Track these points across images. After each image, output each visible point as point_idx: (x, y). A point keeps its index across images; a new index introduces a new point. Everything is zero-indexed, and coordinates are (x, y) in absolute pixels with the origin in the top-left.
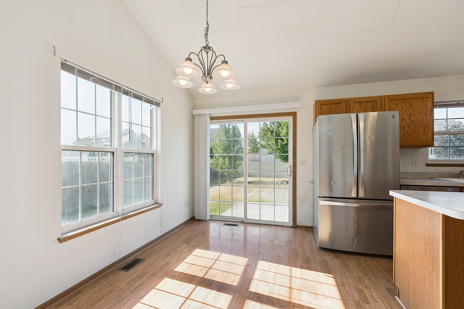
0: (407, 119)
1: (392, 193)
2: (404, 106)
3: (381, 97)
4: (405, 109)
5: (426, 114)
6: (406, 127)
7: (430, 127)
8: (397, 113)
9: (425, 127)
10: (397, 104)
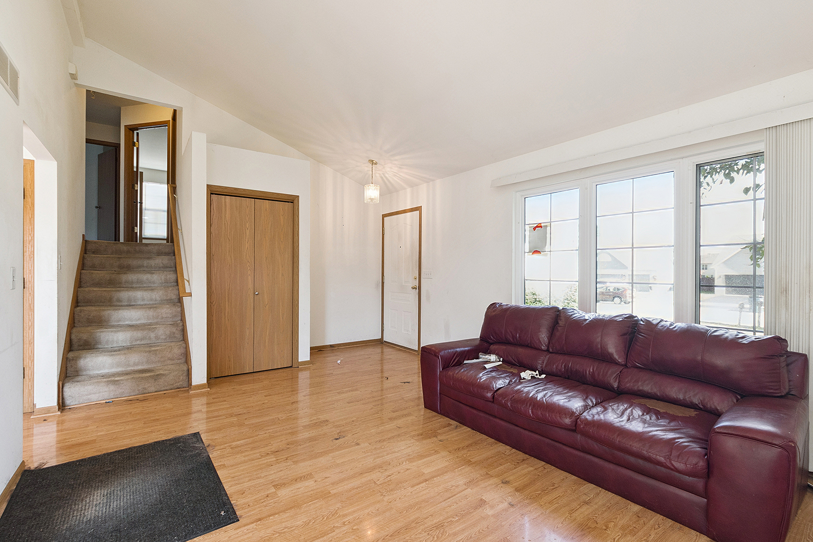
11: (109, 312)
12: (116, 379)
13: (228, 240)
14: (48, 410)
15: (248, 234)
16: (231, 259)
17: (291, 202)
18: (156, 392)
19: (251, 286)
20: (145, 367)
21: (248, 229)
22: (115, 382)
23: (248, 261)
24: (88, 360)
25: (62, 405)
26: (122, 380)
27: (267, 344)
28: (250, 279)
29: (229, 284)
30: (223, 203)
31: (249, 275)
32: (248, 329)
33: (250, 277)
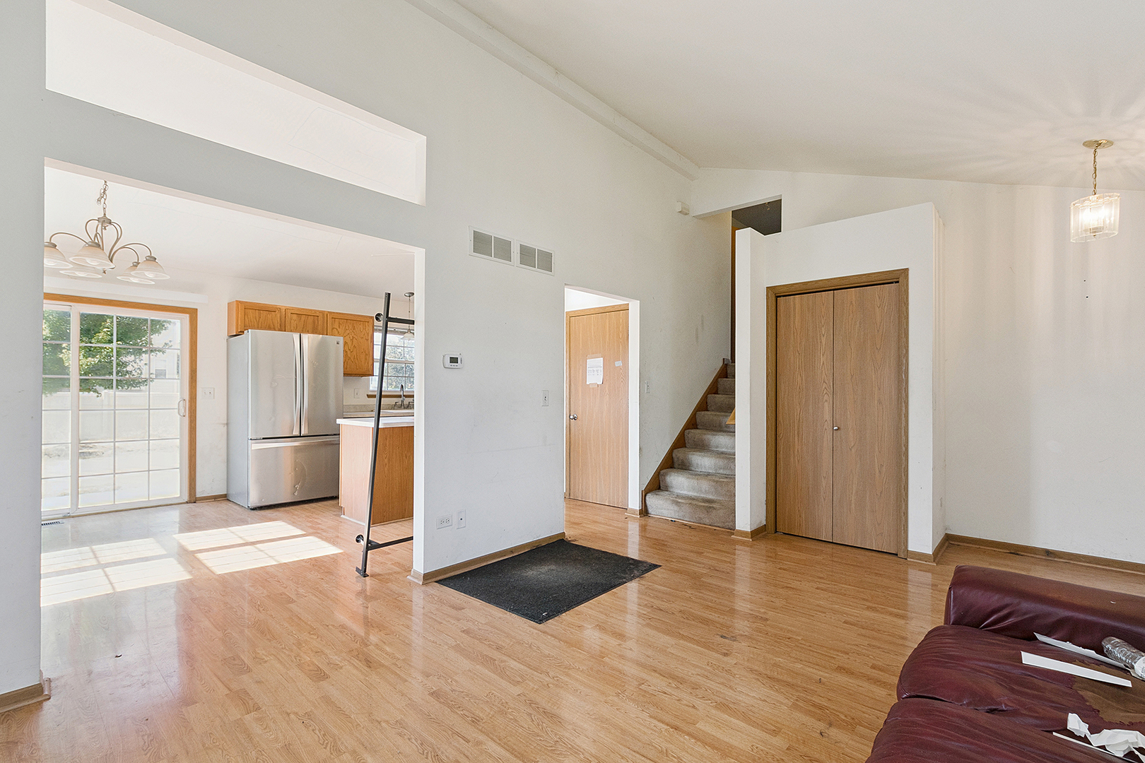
0: (350, 343)
1: (339, 421)
2: (347, 328)
3: (322, 312)
4: (348, 332)
5: (367, 340)
6: (349, 352)
7: (371, 354)
8: (341, 340)
9: (366, 355)
10: (339, 323)
11: (709, 436)
12: (680, 501)
13: (797, 354)
14: (633, 511)
15: (824, 343)
16: (802, 380)
17: (896, 282)
18: (710, 525)
19: (827, 416)
20: (710, 497)
21: (824, 335)
22: (677, 503)
23: (824, 382)
24: (672, 478)
25: (644, 512)
26: (682, 503)
27: (853, 506)
28: (827, 407)
29: (798, 412)
30: (792, 306)
31: (826, 401)
32: (825, 478)
33: (826, 404)
